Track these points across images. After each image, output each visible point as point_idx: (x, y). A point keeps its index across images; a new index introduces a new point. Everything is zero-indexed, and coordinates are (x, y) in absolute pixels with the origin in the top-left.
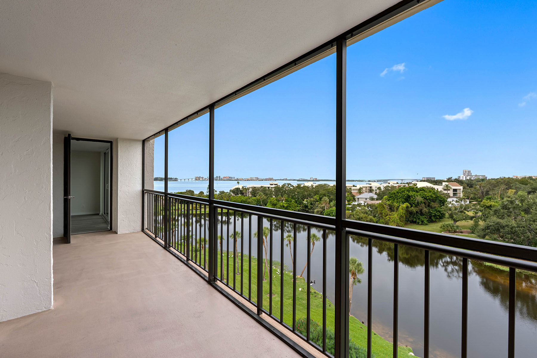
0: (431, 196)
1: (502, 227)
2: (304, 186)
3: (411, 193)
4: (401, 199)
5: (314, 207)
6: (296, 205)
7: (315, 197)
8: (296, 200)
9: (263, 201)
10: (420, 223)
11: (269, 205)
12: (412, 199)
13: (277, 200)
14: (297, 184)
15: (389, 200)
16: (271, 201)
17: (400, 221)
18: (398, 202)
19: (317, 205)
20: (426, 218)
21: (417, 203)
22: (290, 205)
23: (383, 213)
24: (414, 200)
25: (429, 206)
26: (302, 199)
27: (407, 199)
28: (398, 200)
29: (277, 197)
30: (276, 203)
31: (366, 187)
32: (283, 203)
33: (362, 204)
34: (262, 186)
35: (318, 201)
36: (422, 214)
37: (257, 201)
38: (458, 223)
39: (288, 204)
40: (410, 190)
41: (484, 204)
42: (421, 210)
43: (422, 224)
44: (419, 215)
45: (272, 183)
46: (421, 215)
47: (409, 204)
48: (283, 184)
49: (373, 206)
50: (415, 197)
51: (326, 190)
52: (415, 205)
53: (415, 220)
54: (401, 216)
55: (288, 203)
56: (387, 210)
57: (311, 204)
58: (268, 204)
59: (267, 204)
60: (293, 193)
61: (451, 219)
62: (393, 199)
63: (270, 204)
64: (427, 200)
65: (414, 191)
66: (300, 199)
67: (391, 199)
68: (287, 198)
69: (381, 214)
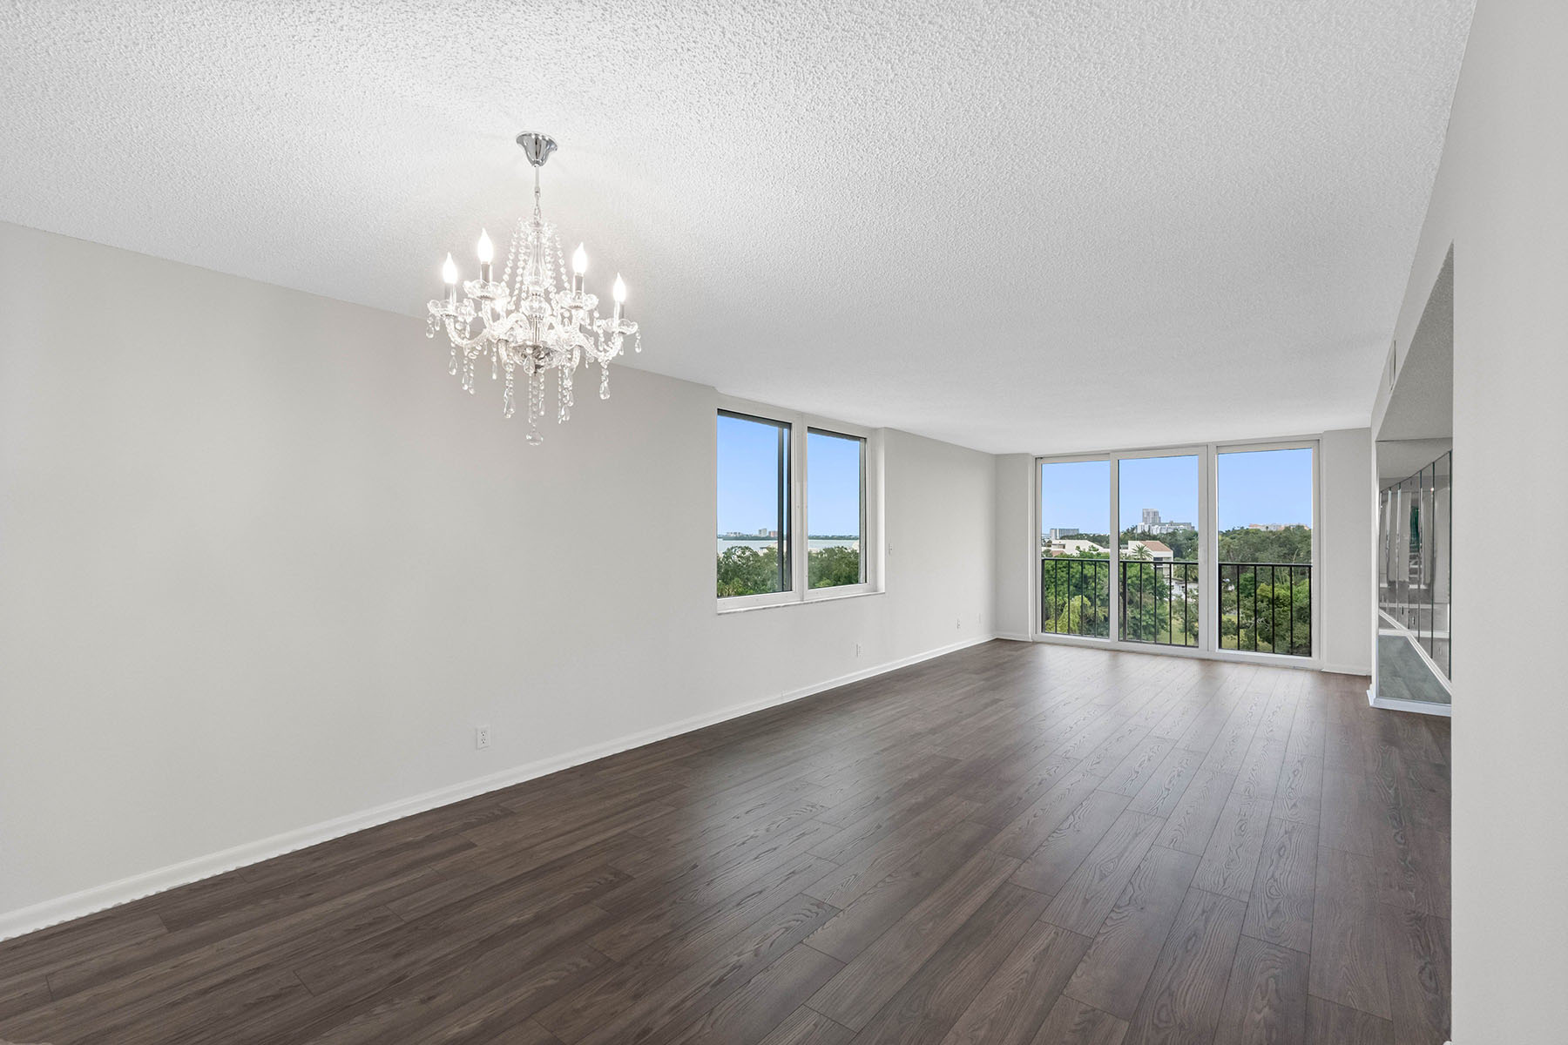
3: (1090, 570)
4: (1065, 586)
12: (1093, 585)
24: (1099, 586)
27: (1081, 585)
40: (1085, 562)
41: (1264, 594)
47: (1085, 599)
52: (1100, 599)
65: (1094, 565)
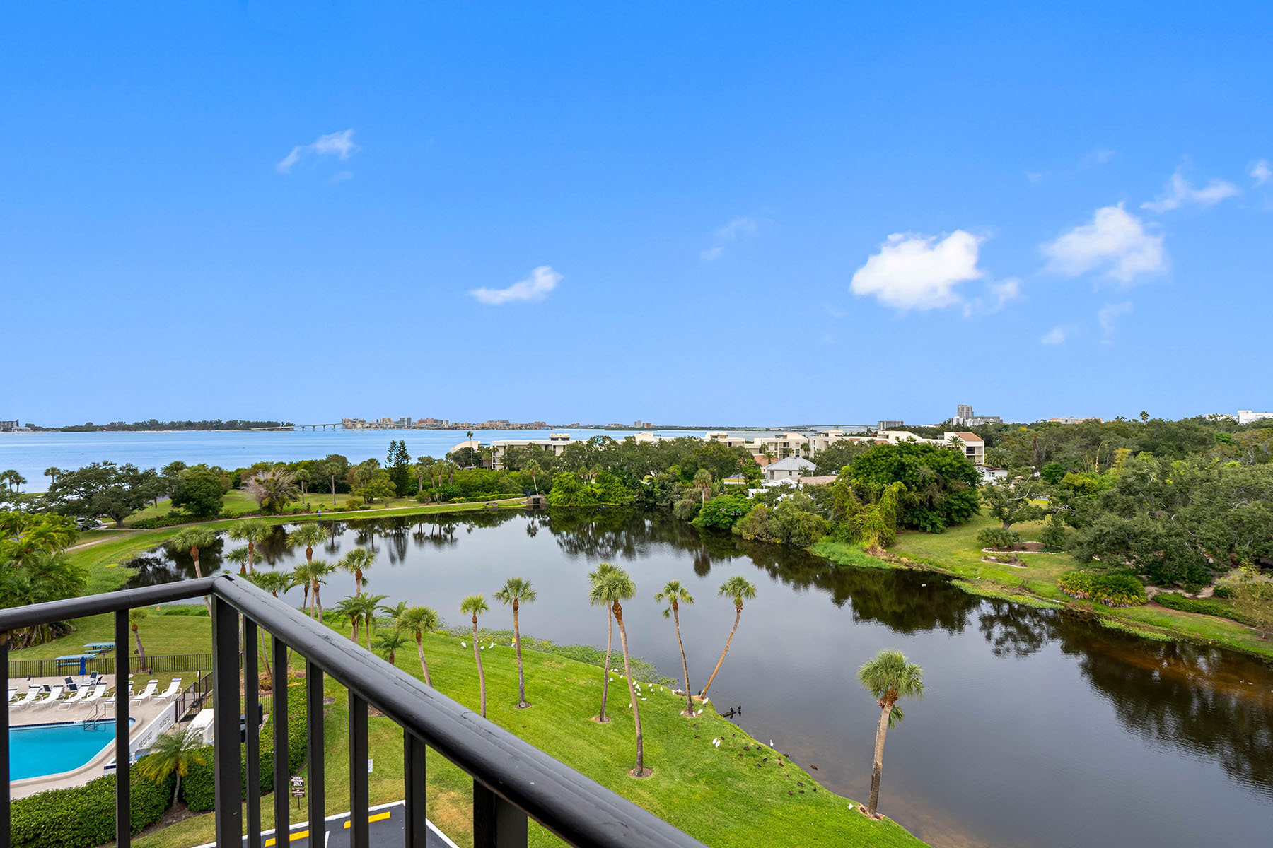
0: (951, 465)
1: (1132, 535)
2: (644, 444)
3: (907, 459)
4: (885, 473)
5: (669, 495)
6: (625, 490)
7: (671, 469)
8: (625, 477)
9: (539, 483)
10: (929, 528)
11: (556, 492)
12: (911, 472)
13: (576, 479)
14: (626, 438)
15: (856, 476)
16: (561, 482)
17: (887, 525)
18: (878, 481)
19: (676, 490)
20: (941, 517)
21: (922, 482)
22: (610, 492)
23: (846, 507)
24: (915, 474)
25: (945, 488)
26: (638, 474)
27: (899, 472)
28: (879, 476)
29: (577, 472)
30: (575, 485)
31: (776, 444)
32: (592, 486)
33: (791, 485)
34: (532, 441)
35: (678, 480)
36: (932, 507)
37: (522, 481)
38: (1016, 527)
39: (605, 487)
40: (903, 451)
41: (1070, 482)
42: (931, 497)
43: (931, 532)
44: (925, 509)
45: (554, 436)
46: (930, 511)
47: (903, 485)
48: (591, 439)
49: (820, 490)
50: (916, 467)
51: (699, 452)
52: (916, 485)
53: (915, 521)
54: (889, 514)
55: (605, 485)
56: (854, 501)
57: (663, 487)
58: (554, 489)
59: (550, 489)
60: (617, 461)
61: (998, 517)
62: (866, 473)
63: (559, 490)
64: (941, 473)
65: (912, 454)
66: (634, 475)
67: (862, 474)
68: (601, 473)
69: (842, 508)
